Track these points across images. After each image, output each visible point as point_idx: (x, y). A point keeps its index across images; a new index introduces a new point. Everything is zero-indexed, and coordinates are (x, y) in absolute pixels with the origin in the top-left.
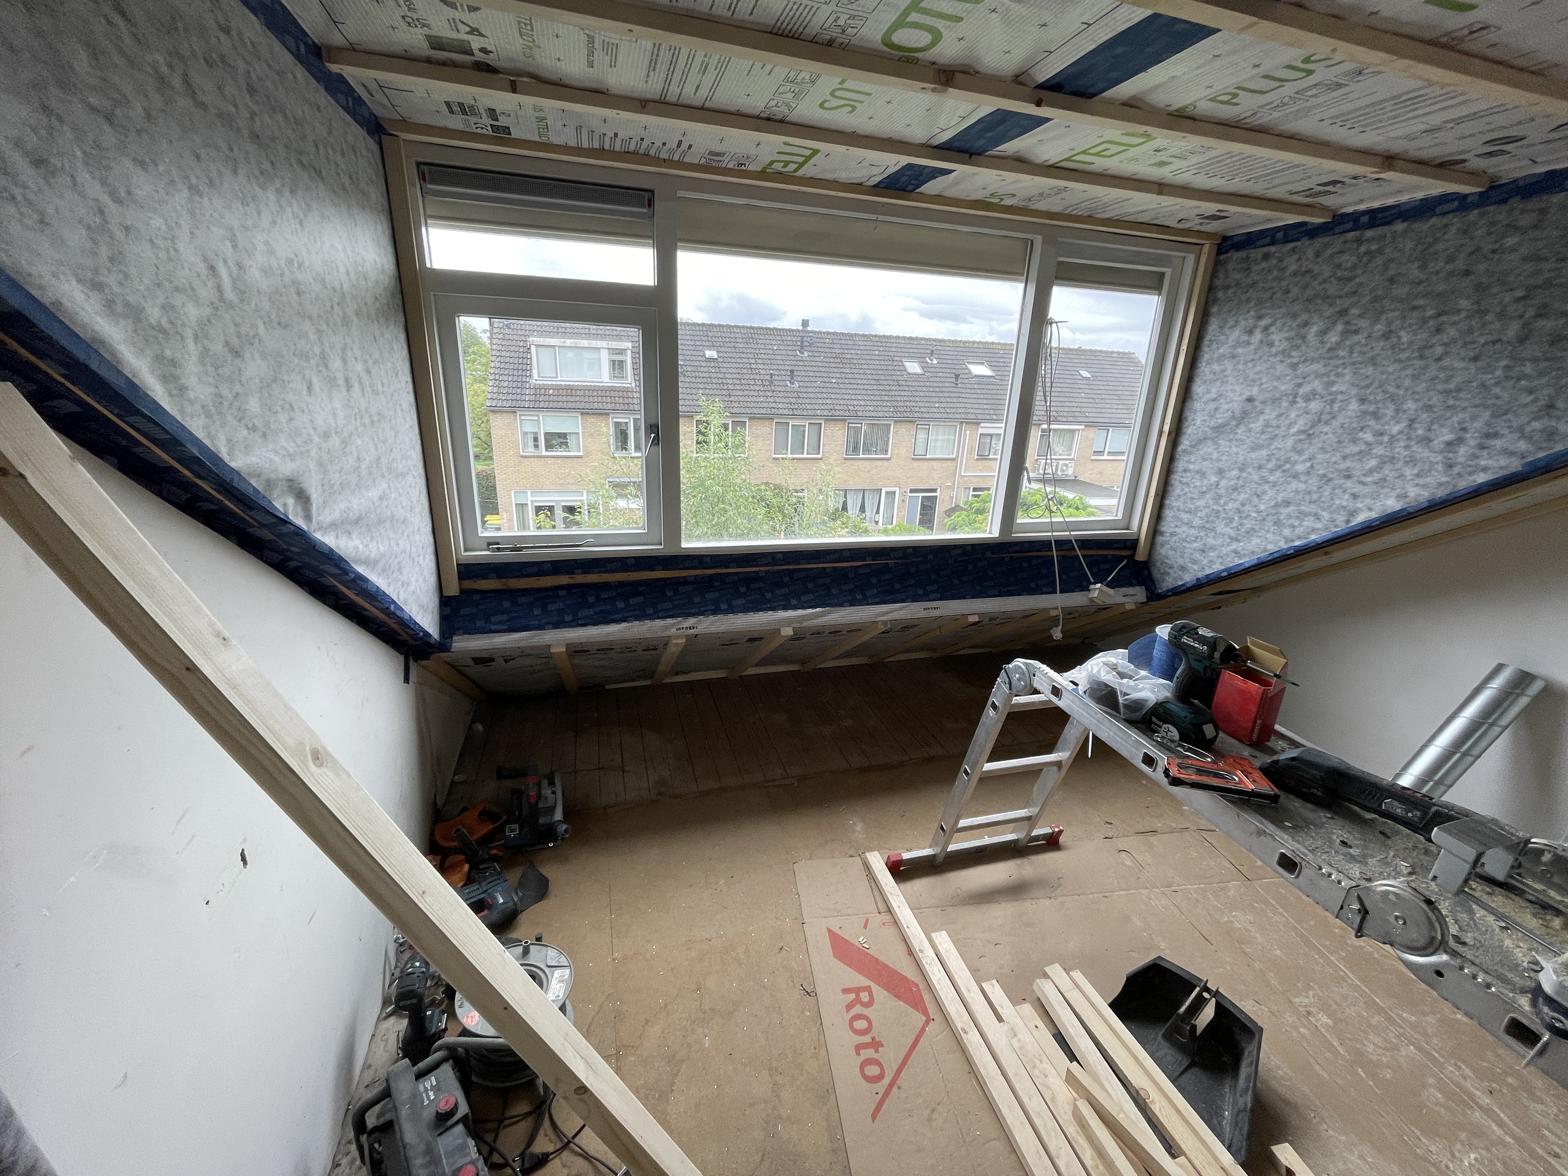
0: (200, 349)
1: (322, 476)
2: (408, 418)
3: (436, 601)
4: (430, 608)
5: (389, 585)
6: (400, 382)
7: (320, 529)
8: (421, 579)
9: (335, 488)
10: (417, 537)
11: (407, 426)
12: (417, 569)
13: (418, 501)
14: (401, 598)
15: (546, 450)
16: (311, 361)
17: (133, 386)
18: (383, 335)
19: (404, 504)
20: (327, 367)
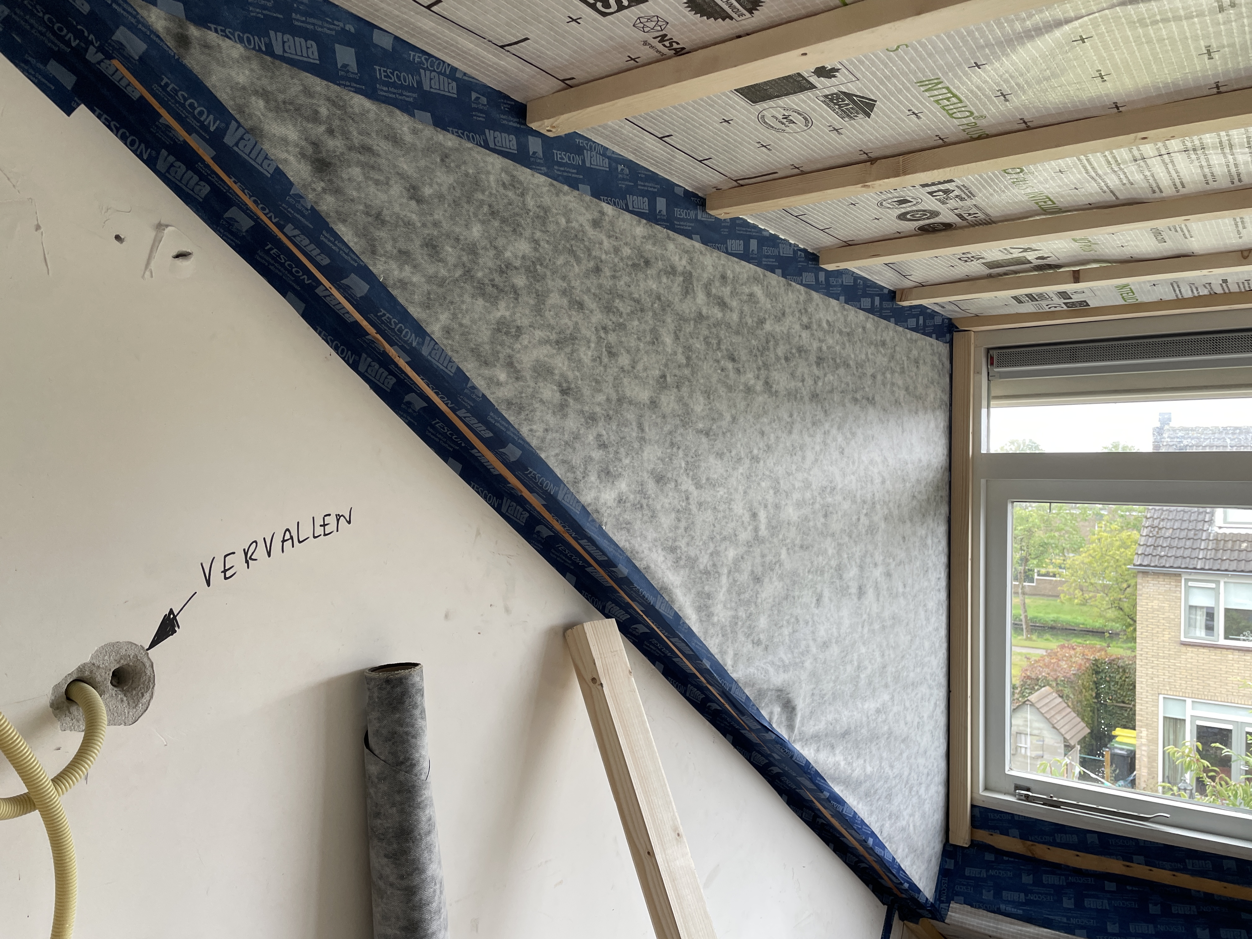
0: (731, 580)
1: (812, 686)
2: (933, 620)
3: (937, 847)
4: (926, 856)
5: (871, 813)
6: (929, 580)
7: (801, 740)
8: (917, 815)
9: (826, 698)
10: (921, 761)
11: (930, 628)
12: (915, 800)
13: (931, 717)
14: (885, 834)
15: (1226, 638)
16: (826, 575)
17: (677, 617)
18: (914, 533)
19: (909, 719)
20: (841, 578)
